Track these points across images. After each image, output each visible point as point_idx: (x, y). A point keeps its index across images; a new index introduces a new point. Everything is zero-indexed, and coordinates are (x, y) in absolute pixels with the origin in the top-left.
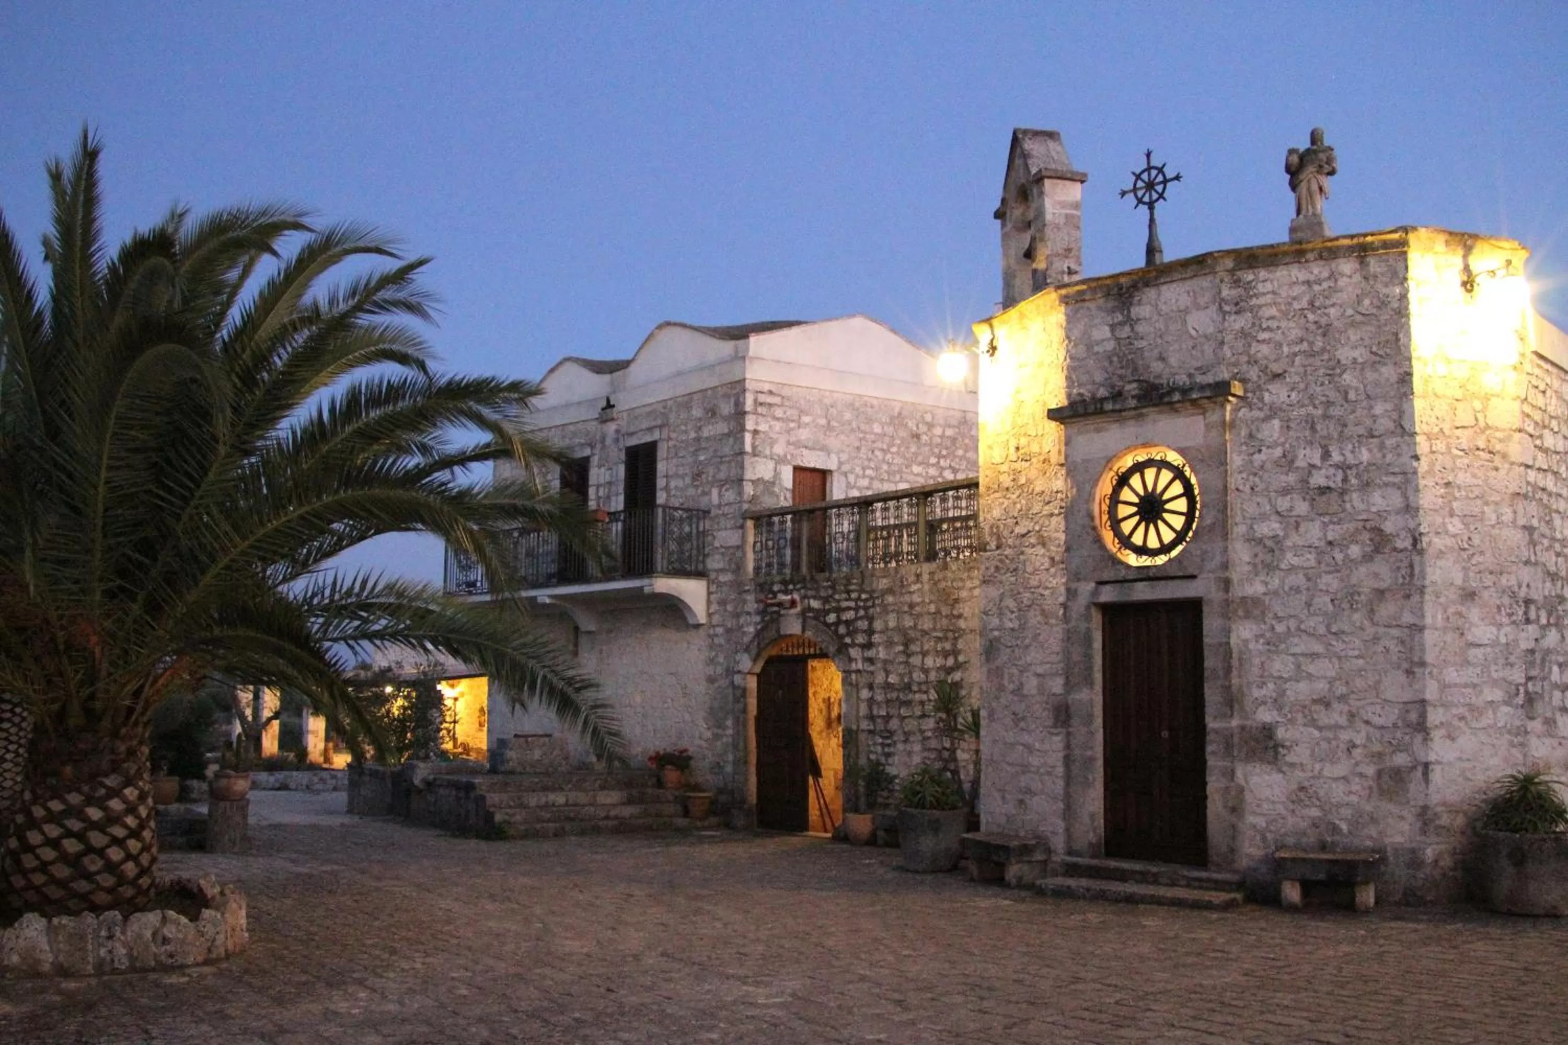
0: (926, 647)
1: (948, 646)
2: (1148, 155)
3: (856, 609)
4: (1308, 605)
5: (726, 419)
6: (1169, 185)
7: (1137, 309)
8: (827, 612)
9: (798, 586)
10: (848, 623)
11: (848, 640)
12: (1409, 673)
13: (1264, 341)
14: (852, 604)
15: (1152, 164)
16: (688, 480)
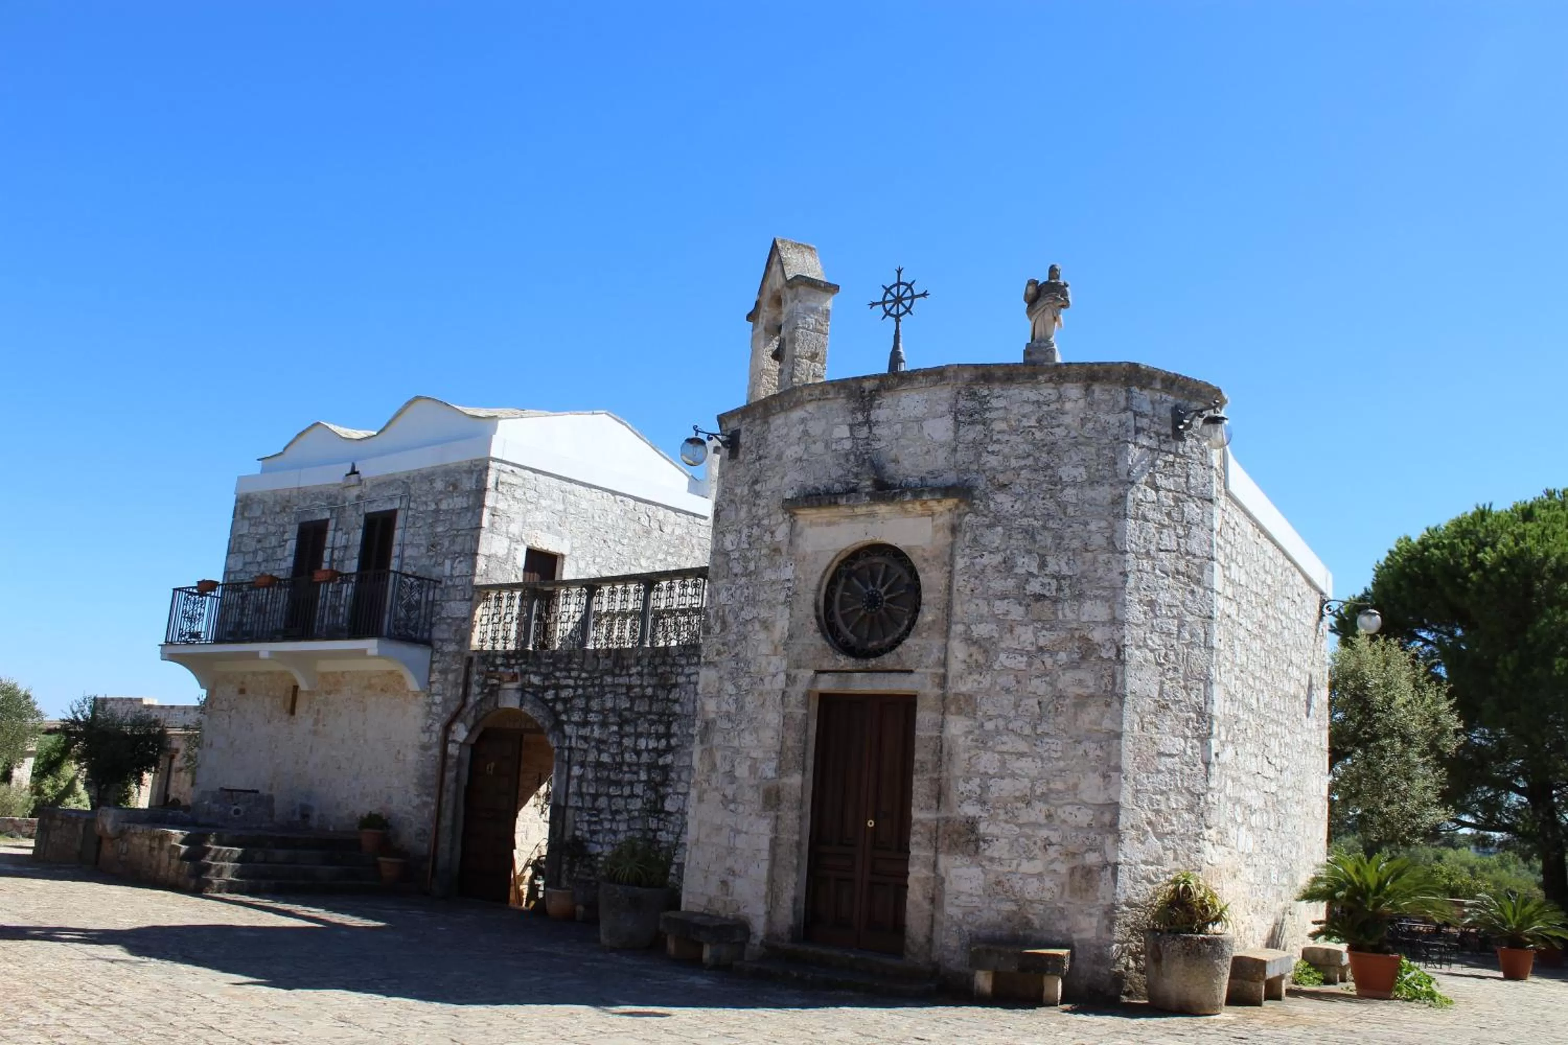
0: (640, 729)
1: (661, 729)
2: (899, 272)
3: (575, 688)
4: (1017, 706)
5: (468, 494)
6: (916, 300)
7: (878, 411)
8: (546, 689)
9: (520, 661)
10: (566, 701)
11: (564, 717)
12: (1105, 776)
13: (993, 453)
14: (571, 682)
15: (901, 280)
16: (423, 550)
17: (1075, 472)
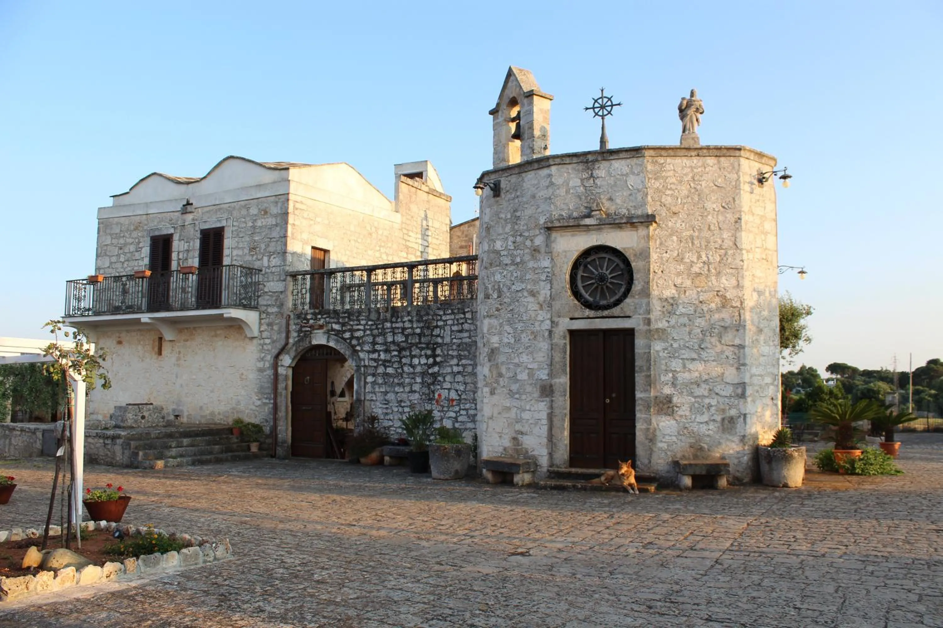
0: (413, 353)
1: (429, 352)
2: (602, 91)
3: (364, 331)
4: (690, 333)
5: (276, 216)
6: (614, 107)
7: (597, 171)
8: (344, 332)
9: (325, 316)
10: (358, 338)
11: (358, 348)
12: (738, 369)
13: (668, 195)
14: (361, 327)
15: (604, 95)
16: (246, 251)
17: (714, 206)
